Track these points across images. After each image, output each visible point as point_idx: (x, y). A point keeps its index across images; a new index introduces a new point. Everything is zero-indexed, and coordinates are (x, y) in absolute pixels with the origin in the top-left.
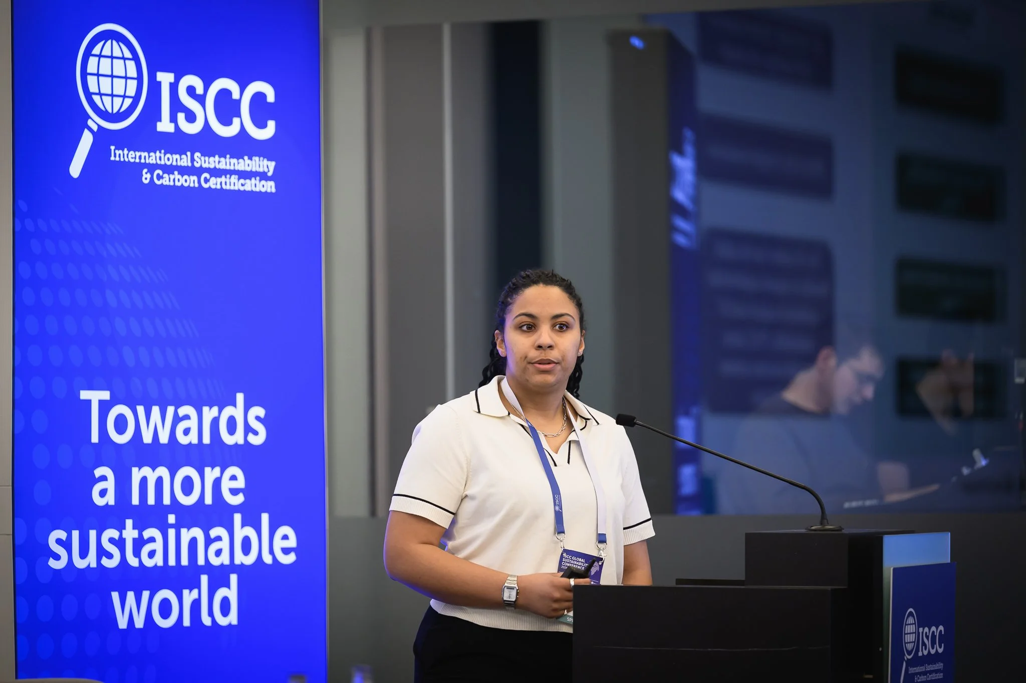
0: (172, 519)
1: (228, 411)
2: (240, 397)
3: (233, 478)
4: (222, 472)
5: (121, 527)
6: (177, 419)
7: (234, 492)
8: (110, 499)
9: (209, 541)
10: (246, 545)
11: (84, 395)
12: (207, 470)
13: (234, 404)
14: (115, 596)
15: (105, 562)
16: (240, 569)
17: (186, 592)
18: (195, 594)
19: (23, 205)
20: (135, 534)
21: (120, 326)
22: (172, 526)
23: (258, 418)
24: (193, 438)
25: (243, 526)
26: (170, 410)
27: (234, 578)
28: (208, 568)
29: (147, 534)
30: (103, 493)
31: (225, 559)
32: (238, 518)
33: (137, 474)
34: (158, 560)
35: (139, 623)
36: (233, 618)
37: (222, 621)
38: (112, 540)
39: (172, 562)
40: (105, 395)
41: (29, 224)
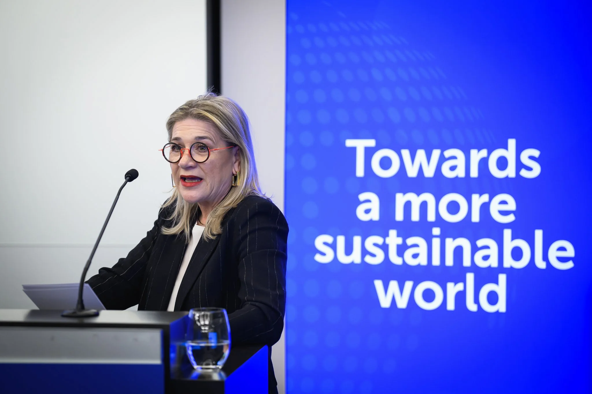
0: (436, 231)
1: (498, 153)
2: (512, 143)
3: (504, 202)
4: (491, 199)
5: (385, 235)
6: (442, 159)
7: (504, 213)
8: (375, 215)
9: (475, 249)
10: (517, 254)
11: (350, 143)
12: (475, 197)
13: (506, 147)
14: (378, 284)
15: (369, 259)
16: (511, 272)
17: (450, 286)
18: (460, 287)
19: (294, 17)
20: (400, 241)
21: (386, 94)
22: (436, 236)
23: (532, 158)
24: (460, 173)
25: (513, 238)
26: (436, 154)
27: (502, 278)
28: (474, 268)
29: (410, 241)
30: (367, 211)
31: (493, 262)
32: (507, 233)
33: (401, 199)
34: (423, 260)
35: (402, 303)
36: (501, 306)
37: (488, 308)
38: (376, 245)
39: (436, 261)
40: (371, 143)
41: (300, 29)
